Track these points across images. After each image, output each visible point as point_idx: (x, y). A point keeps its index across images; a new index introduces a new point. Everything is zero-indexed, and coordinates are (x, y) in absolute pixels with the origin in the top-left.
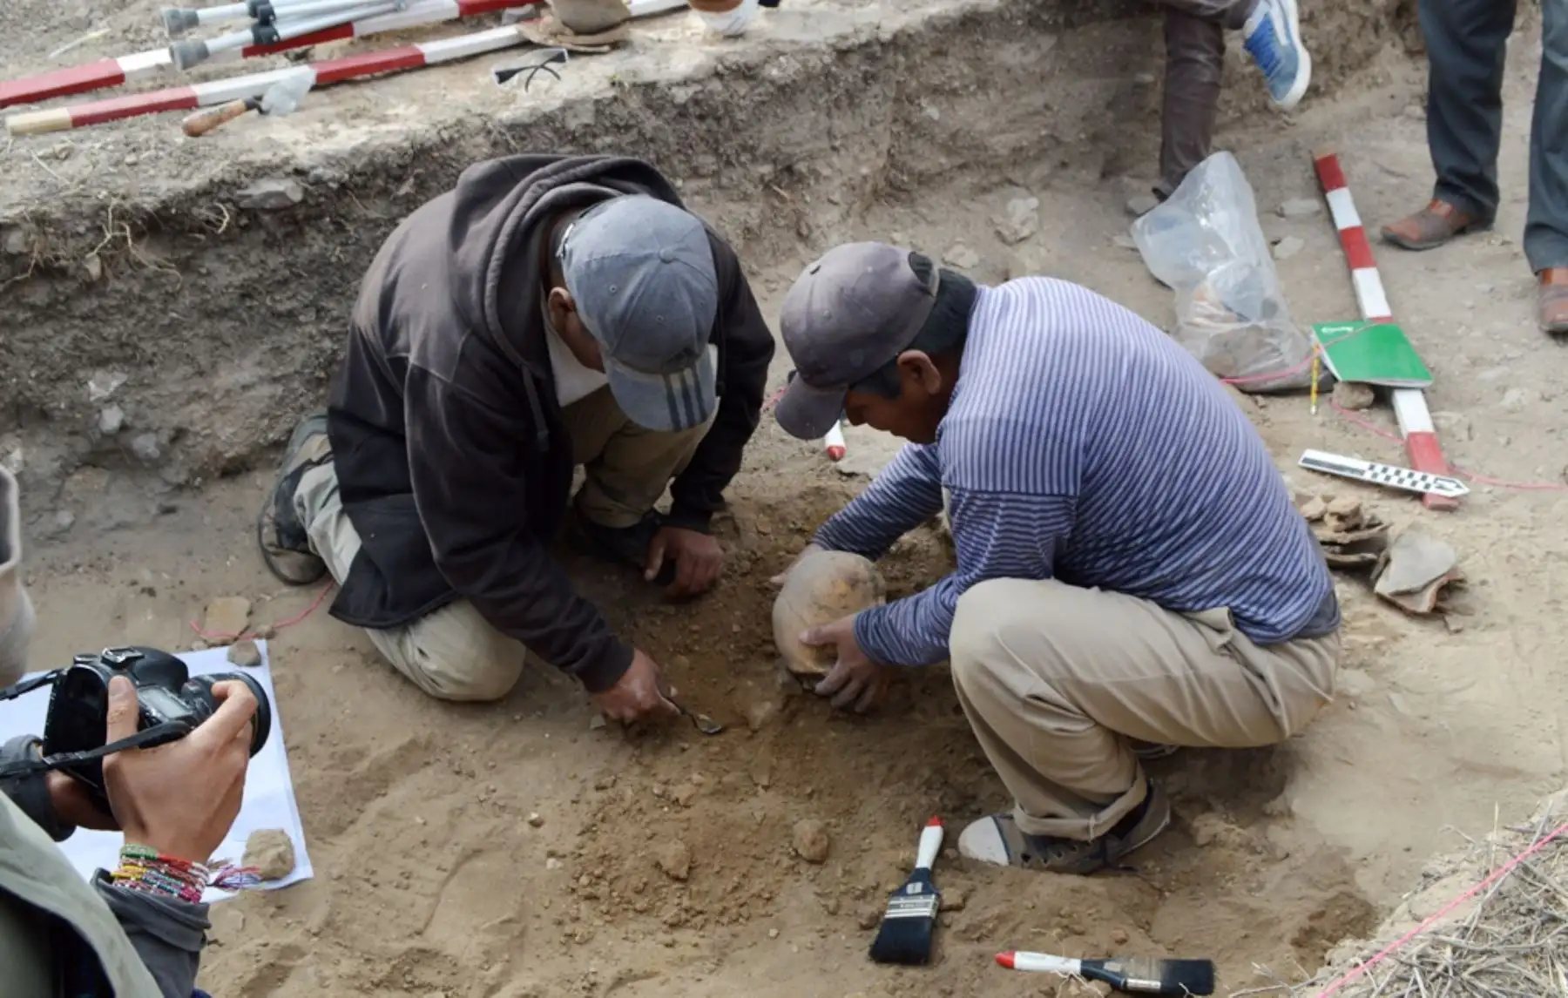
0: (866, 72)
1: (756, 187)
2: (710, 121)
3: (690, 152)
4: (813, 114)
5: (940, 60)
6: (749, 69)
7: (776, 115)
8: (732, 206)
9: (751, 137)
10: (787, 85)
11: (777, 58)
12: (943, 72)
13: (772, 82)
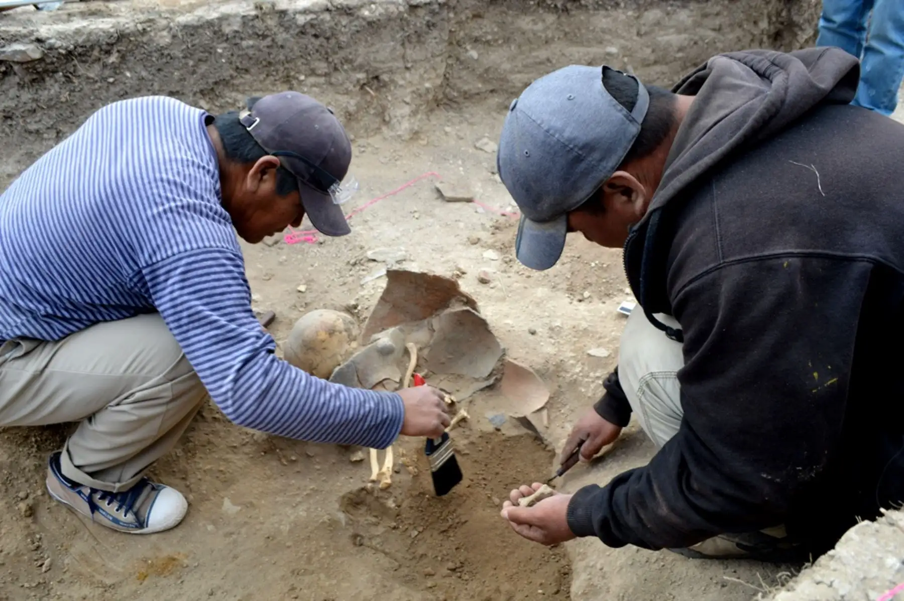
0: (428, 22)
1: (354, 86)
2: (322, 39)
3: (309, 58)
4: (392, 43)
5: (480, 21)
6: (350, 9)
7: (366, 41)
8: (340, 97)
9: (350, 53)
10: (374, 22)
11: (370, 5)
12: (481, 29)
13: (364, 19)
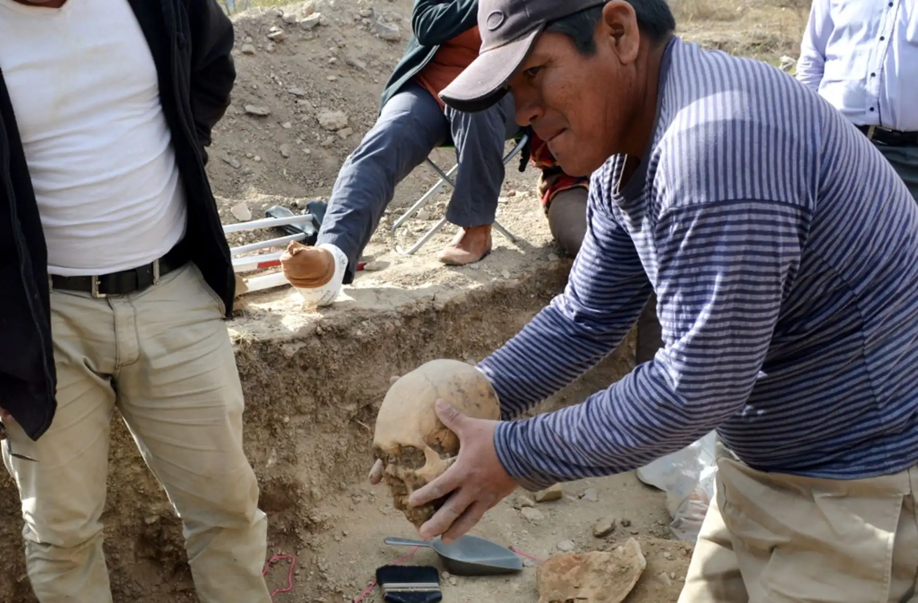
0: (425, 333)
1: (344, 421)
2: (311, 370)
3: (295, 394)
4: (387, 364)
5: (477, 324)
6: (341, 331)
7: (360, 367)
8: (326, 437)
9: (341, 383)
10: (368, 342)
11: (360, 323)
12: (479, 332)
13: (358, 340)
